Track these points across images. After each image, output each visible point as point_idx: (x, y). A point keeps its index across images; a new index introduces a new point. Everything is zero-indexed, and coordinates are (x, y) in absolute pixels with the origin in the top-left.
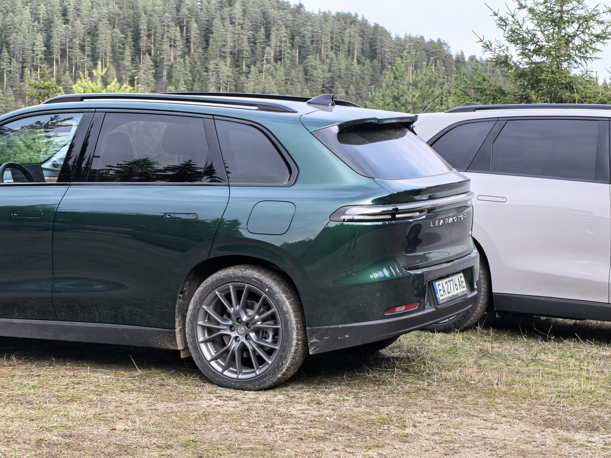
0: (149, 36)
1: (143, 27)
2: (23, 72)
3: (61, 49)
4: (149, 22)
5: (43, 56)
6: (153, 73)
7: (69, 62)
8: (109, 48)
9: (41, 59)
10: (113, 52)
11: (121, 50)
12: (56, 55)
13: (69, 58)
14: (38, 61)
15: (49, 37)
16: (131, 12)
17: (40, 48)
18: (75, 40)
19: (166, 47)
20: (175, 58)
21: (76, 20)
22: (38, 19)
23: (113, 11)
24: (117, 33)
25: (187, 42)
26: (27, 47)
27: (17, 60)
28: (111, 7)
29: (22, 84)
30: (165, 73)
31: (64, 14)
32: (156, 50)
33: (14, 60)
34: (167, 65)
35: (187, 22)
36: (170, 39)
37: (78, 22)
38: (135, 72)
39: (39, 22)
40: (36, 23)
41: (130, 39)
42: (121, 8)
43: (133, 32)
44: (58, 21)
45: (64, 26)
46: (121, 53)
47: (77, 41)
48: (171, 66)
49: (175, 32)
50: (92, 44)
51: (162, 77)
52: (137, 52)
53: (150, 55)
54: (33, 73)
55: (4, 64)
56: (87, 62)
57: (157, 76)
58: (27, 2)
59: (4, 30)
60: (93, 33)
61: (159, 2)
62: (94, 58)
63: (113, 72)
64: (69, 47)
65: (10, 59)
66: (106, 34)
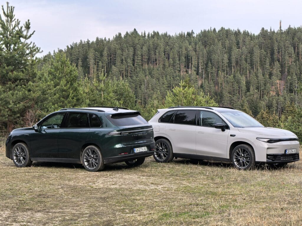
0: (279, 52)
1: (276, 48)
2: (218, 72)
3: (236, 61)
4: (278, 46)
5: (227, 65)
6: (280, 70)
7: (240, 67)
8: (258, 60)
9: (226, 66)
10: (261, 61)
11: (265, 60)
12: (234, 64)
13: (240, 65)
14: (225, 67)
15: (230, 56)
16: (270, 41)
17: (226, 61)
18: (242, 56)
19: (287, 57)
20: (291, 63)
21: (243, 47)
22: (225, 47)
23: (261, 41)
24: (263, 52)
25: (298, 55)
26: (220, 61)
27: (215, 67)
28: (260, 39)
29: (218, 78)
30: (286, 70)
31: (238, 44)
32: (282, 59)
33: (213, 67)
34: (287, 66)
35: (298, 45)
36: (289, 54)
37: (244, 47)
38: (272, 70)
39: (225, 49)
40: (224, 49)
41: (269, 55)
42: (265, 40)
43: (271, 51)
44: (234, 48)
45: (238, 50)
46: (264, 62)
47: (243, 57)
48: (289, 67)
49: (291, 50)
50: (251, 58)
51: (285, 72)
52: (272, 61)
53: (279, 61)
54: (223, 73)
55: (209, 70)
56: (248, 66)
57: (282, 72)
58: (220, 39)
59: (209, 53)
60: (251, 52)
61: (284, 36)
62: (252, 64)
63: (260, 71)
64: (240, 60)
65: (212, 67)
66: (257, 52)
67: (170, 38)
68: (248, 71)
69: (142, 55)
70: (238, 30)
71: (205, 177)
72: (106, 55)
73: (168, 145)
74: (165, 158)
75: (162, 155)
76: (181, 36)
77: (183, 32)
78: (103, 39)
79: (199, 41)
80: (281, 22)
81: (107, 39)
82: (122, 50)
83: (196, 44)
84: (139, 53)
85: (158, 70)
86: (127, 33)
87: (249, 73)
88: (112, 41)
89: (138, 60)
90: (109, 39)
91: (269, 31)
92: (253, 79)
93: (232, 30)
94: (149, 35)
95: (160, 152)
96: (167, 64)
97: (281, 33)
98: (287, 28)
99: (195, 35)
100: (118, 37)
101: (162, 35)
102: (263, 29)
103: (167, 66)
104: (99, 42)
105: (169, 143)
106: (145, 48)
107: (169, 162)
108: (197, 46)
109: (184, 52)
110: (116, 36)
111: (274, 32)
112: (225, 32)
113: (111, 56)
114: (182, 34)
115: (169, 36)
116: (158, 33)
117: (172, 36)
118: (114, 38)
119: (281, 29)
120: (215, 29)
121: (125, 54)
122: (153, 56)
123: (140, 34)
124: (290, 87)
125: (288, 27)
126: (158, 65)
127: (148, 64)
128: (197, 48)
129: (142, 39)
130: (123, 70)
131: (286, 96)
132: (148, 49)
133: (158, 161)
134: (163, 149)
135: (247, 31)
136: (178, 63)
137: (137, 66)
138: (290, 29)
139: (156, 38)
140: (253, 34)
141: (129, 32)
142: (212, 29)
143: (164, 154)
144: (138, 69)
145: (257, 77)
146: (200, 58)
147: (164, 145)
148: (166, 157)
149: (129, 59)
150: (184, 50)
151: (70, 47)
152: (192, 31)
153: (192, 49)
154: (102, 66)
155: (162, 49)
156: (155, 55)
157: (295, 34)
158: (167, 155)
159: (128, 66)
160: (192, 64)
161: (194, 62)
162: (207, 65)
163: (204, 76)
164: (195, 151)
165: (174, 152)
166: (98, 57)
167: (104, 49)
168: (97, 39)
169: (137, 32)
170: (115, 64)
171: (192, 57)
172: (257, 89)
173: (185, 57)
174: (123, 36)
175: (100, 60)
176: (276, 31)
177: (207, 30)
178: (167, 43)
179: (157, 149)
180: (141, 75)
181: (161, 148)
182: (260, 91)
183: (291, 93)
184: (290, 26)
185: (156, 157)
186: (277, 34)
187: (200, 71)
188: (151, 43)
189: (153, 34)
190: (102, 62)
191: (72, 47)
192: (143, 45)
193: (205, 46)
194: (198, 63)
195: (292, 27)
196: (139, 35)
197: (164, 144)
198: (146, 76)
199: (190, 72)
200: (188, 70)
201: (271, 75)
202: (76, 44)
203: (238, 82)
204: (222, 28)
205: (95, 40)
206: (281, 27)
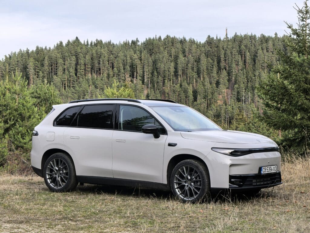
0: (225, 60)
1: (222, 56)
2: (164, 82)
3: (182, 70)
4: (225, 54)
5: (174, 74)
6: (227, 79)
7: (186, 76)
8: (205, 68)
9: (173, 75)
10: (207, 69)
11: (211, 68)
12: (180, 72)
13: (186, 74)
14: (171, 76)
15: (176, 64)
16: (216, 49)
17: (172, 70)
18: (189, 65)
19: (234, 65)
20: (238, 71)
21: (189, 55)
23: (208, 49)
24: (209, 60)
25: (245, 62)
26: (166, 69)
27: (161, 76)
28: (206, 47)
29: (164, 88)
30: (233, 78)
31: (184, 52)
32: (229, 67)
34: (234, 75)
35: (244, 52)
36: (236, 62)
37: (190, 56)
38: (218, 79)
39: (171, 57)
40: (170, 58)
41: (216, 63)
42: (211, 48)
43: (217, 59)
44: (181, 56)
45: (184, 58)
46: (211, 70)
48: (236, 75)
49: (238, 57)
50: (197, 66)
51: (232, 80)
52: (219, 69)
53: (226, 70)
54: (169, 82)
55: (155, 79)
56: (195, 75)
57: (229, 80)
58: (166, 48)
59: (155, 62)
60: (198, 61)
61: (230, 43)
62: (198, 73)
63: (207, 79)
64: (186, 69)
65: (158, 76)
66: (204, 61)
67: (114, 46)
68: (195, 80)
69: (85, 65)
70: (184, 38)
71: (122, 221)
72: (47, 64)
73: (68, 164)
74: (64, 184)
75: (59, 179)
76: (126, 44)
77: (127, 40)
78: (44, 48)
79: (144, 50)
80: (227, 30)
81: (48, 48)
82: (64, 59)
83: (141, 52)
84: (82, 61)
85: (102, 80)
86: (69, 41)
87: (196, 82)
88: (53, 50)
89: (81, 69)
90: (50, 48)
91: (215, 38)
92: (200, 88)
93: (178, 38)
94: (91, 43)
95: (56, 174)
96: (111, 73)
97: (227, 40)
98: (233, 36)
99: (139, 43)
100: (60, 46)
101: (106, 43)
102: (209, 36)
103: (111, 76)
104: (39, 51)
105: (69, 160)
106: (88, 57)
107: (68, 191)
108: (143, 54)
109: (129, 61)
110: (57, 44)
111: (220, 40)
112: (170, 40)
113: (52, 66)
114: (126, 43)
115: (113, 44)
116: (101, 41)
117: (116, 44)
118: (55, 46)
119: (227, 37)
120: (160, 37)
121: (66, 63)
122: (97, 65)
123: (83, 43)
124: (238, 96)
125: (234, 34)
126: (101, 74)
127: (91, 74)
128: (143, 57)
129: (84, 47)
130: (65, 81)
131: (234, 105)
132: (92, 58)
133: (52, 190)
134: (59, 170)
135: (193, 39)
136: (123, 72)
137: (79, 75)
138: (236, 36)
139: (99, 47)
140: (199, 42)
141: (70, 41)
142: (158, 37)
143: (61, 178)
144: (81, 79)
145: (204, 85)
146: (146, 67)
147: (61, 163)
148: (65, 182)
149: (71, 69)
150: (128, 59)
151: (8, 56)
152: (137, 39)
153: (137, 57)
154: (43, 76)
155: (106, 58)
156: (99, 64)
157: (241, 42)
158: (66, 180)
159: (70, 76)
160: (137, 73)
161: (140, 71)
162: (152, 73)
163: (149, 85)
164: (112, 172)
165: (77, 174)
166: (39, 67)
167: (44, 58)
168: (37, 48)
169: (79, 40)
170: (56, 74)
171: (137, 66)
172: (205, 98)
173: (130, 66)
174: (64, 44)
175: (40, 70)
176: (222, 39)
177: (152, 38)
178: (111, 51)
179: (51, 171)
180: (84, 85)
181: (57, 169)
182: (208, 101)
183: (238, 102)
184: (236, 33)
185: (49, 182)
186: (223, 41)
187: (146, 81)
188: (94, 52)
189: (95, 42)
190: (43, 72)
191: (10, 57)
192: (86, 54)
193: (151, 55)
194: (143, 72)
195: (238, 34)
196: (81, 44)
197: (61, 161)
198: (89, 86)
199: (135, 82)
200: (133, 79)
201: (218, 83)
202: (15, 54)
203: (186, 91)
204: (168, 36)
205: (35, 49)
206: (227, 35)
